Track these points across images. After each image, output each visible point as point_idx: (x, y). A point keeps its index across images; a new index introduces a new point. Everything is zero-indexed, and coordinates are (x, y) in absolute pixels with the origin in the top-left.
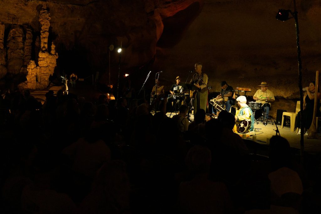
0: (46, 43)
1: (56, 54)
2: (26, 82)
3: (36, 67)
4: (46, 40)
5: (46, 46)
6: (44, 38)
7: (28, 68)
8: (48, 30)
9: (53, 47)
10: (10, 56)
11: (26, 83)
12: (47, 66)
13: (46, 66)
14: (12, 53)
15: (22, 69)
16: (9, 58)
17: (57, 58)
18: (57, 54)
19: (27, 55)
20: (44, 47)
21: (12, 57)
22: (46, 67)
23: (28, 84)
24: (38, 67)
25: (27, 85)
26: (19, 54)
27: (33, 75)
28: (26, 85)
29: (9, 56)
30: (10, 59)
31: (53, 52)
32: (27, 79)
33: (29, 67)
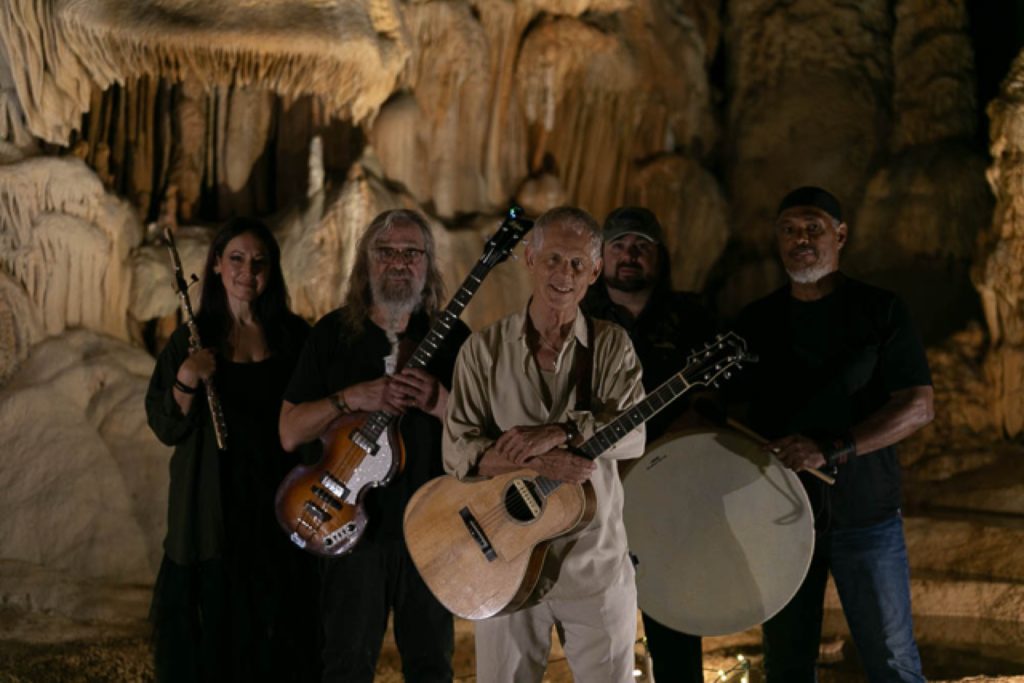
2: (970, 339)
7: (997, 150)
10: (754, 55)
11: (964, 359)
14: (773, 24)
15: (878, 188)
16: (742, 79)
19: (929, 20)
21: (773, 65)
23: (994, 368)
25: (981, 378)
26: (838, 32)
28: (972, 385)
29: (744, 58)
30: (751, 93)
32: (988, 295)
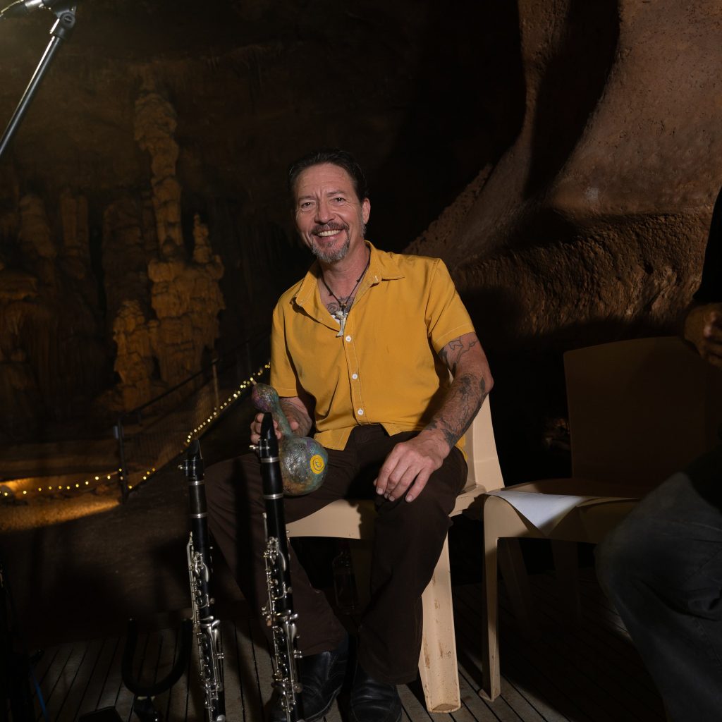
0: (171, 225)
1: (212, 263)
3: (146, 322)
4: (173, 214)
5: (176, 234)
6: (165, 203)
8: (173, 171)
9: (200, 233)
12: (185, 314)
13: (181, 312)
17: (220, 276)
18: (218, 259)
20: (169, 241)
22: (179, 318)
24: (153, 323)
27: (135, 358)
31: (200, 254)
33: (118, 326)
